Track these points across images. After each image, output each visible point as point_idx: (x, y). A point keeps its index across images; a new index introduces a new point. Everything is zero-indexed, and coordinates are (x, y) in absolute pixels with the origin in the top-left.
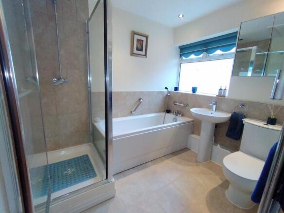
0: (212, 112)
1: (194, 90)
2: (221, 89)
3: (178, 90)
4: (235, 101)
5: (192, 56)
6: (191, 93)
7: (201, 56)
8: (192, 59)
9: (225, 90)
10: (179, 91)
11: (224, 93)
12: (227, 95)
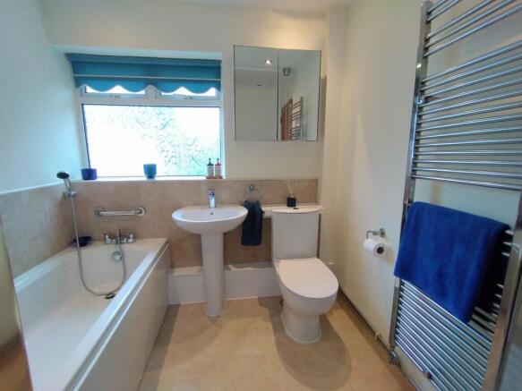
0: (211, 210)
1: (150, 171)
2: (210, 164)
3: (96, 177)
4: (239, 182)
5: (118, 90)
6: (145, 179)
7: (143, 92)
8: (117, 96)
9: (218, 165)
10: (98, 180)
11: (219, 171)
12: (223, 174)
